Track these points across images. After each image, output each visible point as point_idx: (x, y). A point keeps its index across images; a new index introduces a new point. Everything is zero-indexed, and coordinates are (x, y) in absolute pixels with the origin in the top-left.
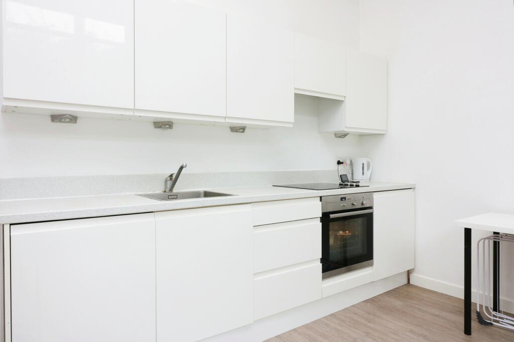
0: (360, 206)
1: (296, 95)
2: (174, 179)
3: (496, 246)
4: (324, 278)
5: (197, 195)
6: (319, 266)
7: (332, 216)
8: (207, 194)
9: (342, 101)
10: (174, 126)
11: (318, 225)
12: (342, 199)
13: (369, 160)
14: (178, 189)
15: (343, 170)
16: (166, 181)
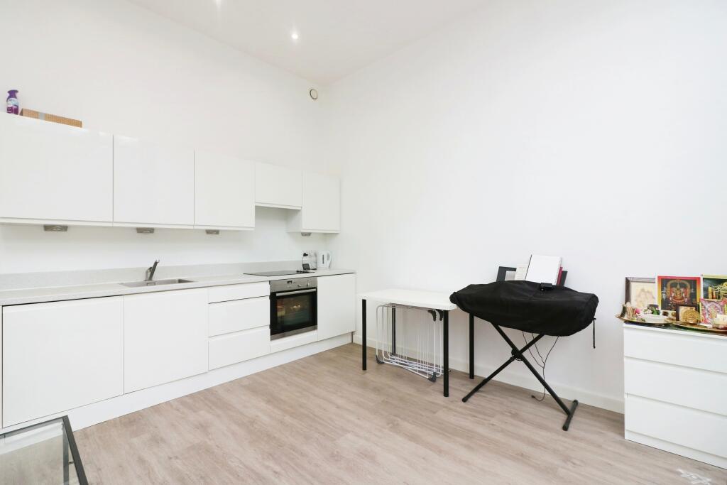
0: (305, 287)
1: (256, 207)
2: (152, 270)
3: (394, 311)
4: (272, 339)
5: (173, 282)
6: (268, 330)
7: (278, 295)
8: (180, 281)
9: (299, 211)
10: (155, 231)
11: (267, 302)
12: (288, 282)
13: (329, 252)
14: (155, 278)
15: (307, 260)
16: (147, 272)
